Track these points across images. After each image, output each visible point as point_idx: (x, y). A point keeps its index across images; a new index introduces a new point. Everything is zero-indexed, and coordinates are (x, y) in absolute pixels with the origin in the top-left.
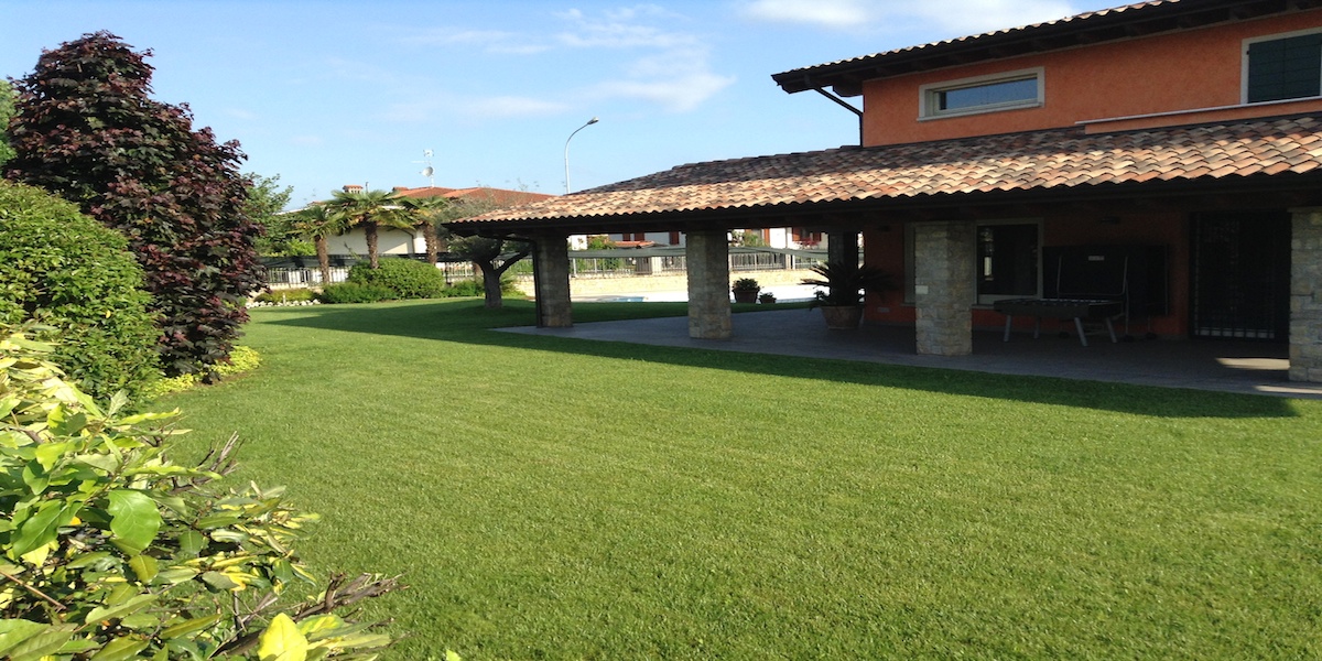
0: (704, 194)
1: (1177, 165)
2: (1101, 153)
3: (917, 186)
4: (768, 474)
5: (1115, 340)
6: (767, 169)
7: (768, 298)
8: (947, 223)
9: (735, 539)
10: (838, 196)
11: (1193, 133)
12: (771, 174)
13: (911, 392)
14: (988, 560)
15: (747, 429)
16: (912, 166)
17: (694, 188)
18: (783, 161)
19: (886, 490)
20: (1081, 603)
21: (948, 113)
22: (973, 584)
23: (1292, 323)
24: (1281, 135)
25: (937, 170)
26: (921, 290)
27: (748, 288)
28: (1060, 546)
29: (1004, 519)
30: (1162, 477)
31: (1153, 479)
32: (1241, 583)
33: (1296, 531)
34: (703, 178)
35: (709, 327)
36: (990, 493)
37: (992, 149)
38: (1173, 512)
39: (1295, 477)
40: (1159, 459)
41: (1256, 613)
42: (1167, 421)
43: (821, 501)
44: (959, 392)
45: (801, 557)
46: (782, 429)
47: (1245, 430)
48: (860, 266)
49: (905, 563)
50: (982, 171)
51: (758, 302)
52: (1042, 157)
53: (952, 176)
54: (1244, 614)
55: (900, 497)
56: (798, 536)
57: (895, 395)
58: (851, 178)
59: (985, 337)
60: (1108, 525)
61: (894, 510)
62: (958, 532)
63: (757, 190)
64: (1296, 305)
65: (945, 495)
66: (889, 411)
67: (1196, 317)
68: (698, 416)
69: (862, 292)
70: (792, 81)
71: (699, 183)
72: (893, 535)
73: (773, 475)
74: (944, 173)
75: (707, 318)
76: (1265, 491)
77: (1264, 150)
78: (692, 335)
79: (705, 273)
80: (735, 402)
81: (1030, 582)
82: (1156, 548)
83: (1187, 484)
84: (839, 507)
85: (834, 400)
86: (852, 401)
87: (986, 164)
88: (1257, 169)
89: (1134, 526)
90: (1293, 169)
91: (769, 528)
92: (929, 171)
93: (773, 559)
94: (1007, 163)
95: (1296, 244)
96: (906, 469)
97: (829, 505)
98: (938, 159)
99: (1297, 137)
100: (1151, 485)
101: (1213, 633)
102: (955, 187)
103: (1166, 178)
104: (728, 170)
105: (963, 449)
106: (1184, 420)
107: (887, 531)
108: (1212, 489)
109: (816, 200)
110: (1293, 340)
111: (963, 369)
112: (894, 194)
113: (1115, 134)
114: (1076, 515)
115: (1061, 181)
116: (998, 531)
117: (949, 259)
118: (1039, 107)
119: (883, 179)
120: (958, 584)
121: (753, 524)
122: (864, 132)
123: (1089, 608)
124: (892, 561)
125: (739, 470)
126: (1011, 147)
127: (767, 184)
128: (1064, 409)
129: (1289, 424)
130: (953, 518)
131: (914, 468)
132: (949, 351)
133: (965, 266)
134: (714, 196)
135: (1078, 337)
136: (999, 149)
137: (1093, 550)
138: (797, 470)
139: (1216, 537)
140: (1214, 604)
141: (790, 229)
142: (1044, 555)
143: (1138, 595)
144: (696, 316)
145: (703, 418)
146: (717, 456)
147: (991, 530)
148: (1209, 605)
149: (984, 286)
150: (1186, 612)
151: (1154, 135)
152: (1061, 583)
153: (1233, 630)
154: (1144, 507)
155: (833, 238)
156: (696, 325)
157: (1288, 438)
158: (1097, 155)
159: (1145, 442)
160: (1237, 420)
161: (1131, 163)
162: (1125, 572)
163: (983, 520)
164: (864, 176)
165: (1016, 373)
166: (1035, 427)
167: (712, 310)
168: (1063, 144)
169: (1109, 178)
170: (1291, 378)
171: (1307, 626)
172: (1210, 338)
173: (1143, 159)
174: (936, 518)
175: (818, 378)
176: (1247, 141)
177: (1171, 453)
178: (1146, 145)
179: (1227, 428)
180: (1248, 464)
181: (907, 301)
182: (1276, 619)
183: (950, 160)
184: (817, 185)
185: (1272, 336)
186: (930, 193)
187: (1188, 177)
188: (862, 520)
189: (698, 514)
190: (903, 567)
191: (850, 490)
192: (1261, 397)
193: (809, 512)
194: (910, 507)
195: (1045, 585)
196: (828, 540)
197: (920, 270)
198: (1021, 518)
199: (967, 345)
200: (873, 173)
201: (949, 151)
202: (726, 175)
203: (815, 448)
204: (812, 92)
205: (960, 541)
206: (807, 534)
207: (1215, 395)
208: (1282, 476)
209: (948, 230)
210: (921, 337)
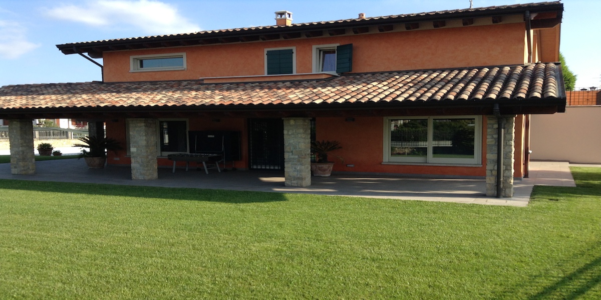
0: (19, 101)
1: (240, 99)
2: (210, 92)
3: (129, 102)
4: (50, 243)
5: (220, 171)
6: (54, 90)
7: (58, 153)
8: (144, 119)
9: (29, 278)
10: (90, 105)
11: (247, 86)
12: (56, 92)
13: (128, 198)
14: (157, 275)
15: (40, 221)
16: (127, 92)
17: (13, 97)
18: (62, 86)
19: (111, 246)
20: (197, 290)
21: (144, 69)
22: (149, 287)
23: (285, 163)
24: (279, 88)
25: (139, 95)
26: (133, 150)
27: (45, 149)
28: (190, 264)
29: (166, 255)
30: (235, 229)
31: (231, 231)
32: (263, 273)
33: (285, 249)
34: (19, 92)
35: (22, 168)
36: (160, 243)
37: (164, 87)
38: (238, 245)
39: (286, 225)
40: (234, 222)
41: (268, 285)
42: (238, 205)
43: (77, 254)
44: (150, 197)
45: (64, 283)
46: (60, 220)
47: (268, 207)
48: (105, 137)
49: (118, 281)
50: (159, 97)
51: (52, 155)
52: (186, 92)
53: (145, 98)
54: (263, 287)
55: (117, 249)
56: (64, 273)
57: (119, 199)
58: (97, 96)
59: (164, 170)
60: (211, 253)
61: (114, 256)
62: (144, 263)
63: (48, 100)
64: (286, 156)
65: (139, 246)
66: (116, 208)
67: (251, 161)
68: (13, 215)
69: (106, 150)
70: (67, 49)
71: (16, 95)
72: (112, 268)
73: (53, 243)
74: (142, 96)
75: (21, 164)
76: (274, 232)
77: (273, 94)
78: (13, 172)
79: (20, 141)
80: (35, 207)
81: (175, 283)
82: (230, 261)
83: (244, 232)
84: (87, 257)
85: (88, 204)
86: (97, 204)
87: (161, 94)
88: (270, 102)
89: (222, 252)
90: (283, 102)
91: (48, 270)
92: (135, 95)
93: (49, 286)
94: (170, 94)
95: (285, 132)
96: (121, 235)
97: (81, 256)
98: (139, 90)
99: (284, 89)
100: (230, 234)
101: (251, 297)
102: (147, 103)
103: (235, 104)
104: (33, 89)
105: (150, 223)
106: (245, 204)
107: (110, 266)
108: (254, 233)
109: (79, 106)
110: (286, 170)
111: (154, 186)
112: (118, 105)
113: (216, 84)
114: (198, 250)
115: (193, 103)
116: (163, 261)
117: (146, 136)
118: (184, 70)
119: (113, 98)
120: (142, 288)
121: (40, 269)
122: (104, 75)
123: (200, 292)
124: (111, 280)
125: (34, 242)
126: (172, 87)
127: (54, 97)
128: (196, 202)
129: (284, 204)
130: (143, 257)
131: (126, 234)
132: (147, 178)
133: (154, 139)
134: (24, 102)
135: (204, 170)
136: (167, 87)
137: (204, 265)
138: (66, 240)
139: (255, 254)
140: (252, 284)
141: (70, 120)
142: (183, 270)
143: (221, 284)
144: (15, 163)
145: (16, 216)
146: (22, 236)
147: (159, 260)
148: (250, 284)
149: (164, 148)
150: (241, 289)
151: (232, 86)
152: (189, 282)
153: (259, 294)
154: (226, 244)
155: (91, 124)
156: (15, 167)
157: (284, 210)
158: (209, 92)
159: (229, 215)
160: (265, 203)
161: (222, 97)
162: (217, 274)
163: (156, 257)
164: (103, 96)
165: (177, 187)
166: (183, 211)
167: (24, 159)
168: (195, 87)
169: (213, 103)
170: (286, 185)
171: (286, 288)
172: (257, 169)
173: (227, 95)
174: (134, 258)
175: (81, 193)
176: (267, 90)
177: (239, 219)
178: (228, 89)
179: (261, 207)
180: (268, 221)
181: (127, 154)
182: (275, 287)
183: (145, 91)
184: (79, 99)
185: (280, 168)
186: (135, 105)
187: (244, 104)
188: (98, 262)
189: (9, 267)
190: (116, 283)
191: (93, 248)
192: (275, 193)
193: (70, 260)
194: (122, 254)
195: (182, 284)
196: (79, 274)
197: (132, 140)
198: (174, 253)
199: (155, 175)
200: (108, 94)
201: (145, 87)
202: (32, 91)
203: (76, 228)
204: (77, 55)
205: (144, 267)
206: (69, 271)
207: (257, 193)
208: (280, 226)
209: (145, 122)
210: (133, 172)
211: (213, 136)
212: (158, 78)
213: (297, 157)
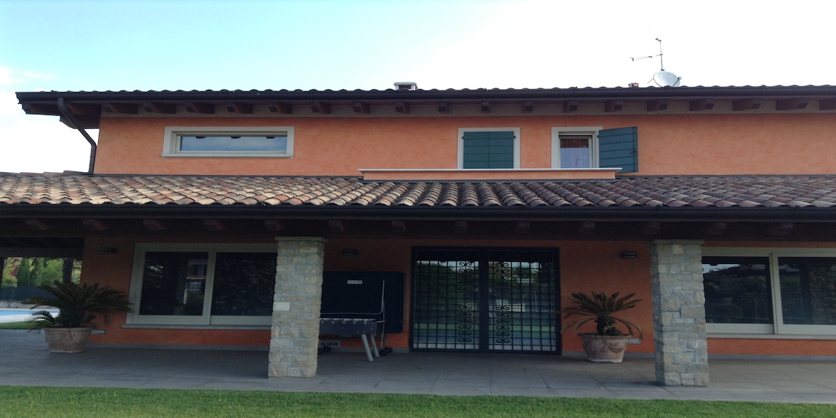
26: (281, 306)
64: (666, 319)
67: (415, 333)
118: (288, 158)
122: (95, 161)
172: (427, 349)
197: (282, 286)
210: (276, 359)
211: (360, 282)
212: (225, 169)
213: (691, 321)
